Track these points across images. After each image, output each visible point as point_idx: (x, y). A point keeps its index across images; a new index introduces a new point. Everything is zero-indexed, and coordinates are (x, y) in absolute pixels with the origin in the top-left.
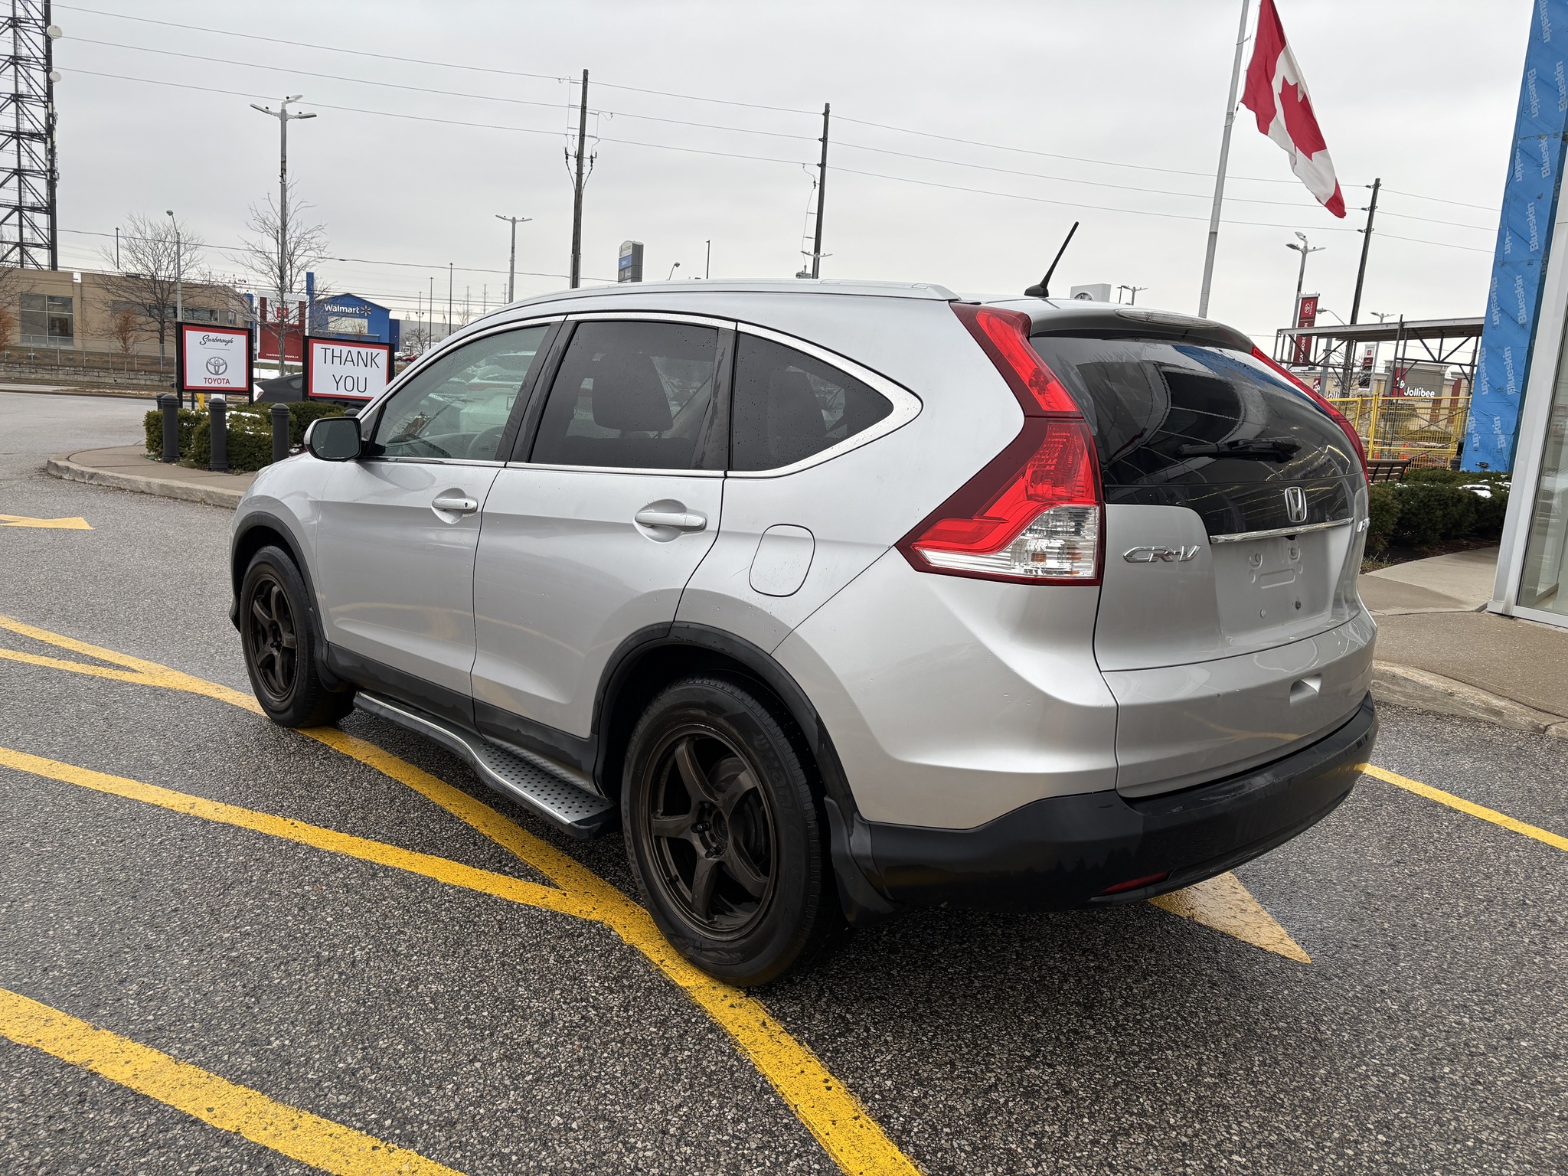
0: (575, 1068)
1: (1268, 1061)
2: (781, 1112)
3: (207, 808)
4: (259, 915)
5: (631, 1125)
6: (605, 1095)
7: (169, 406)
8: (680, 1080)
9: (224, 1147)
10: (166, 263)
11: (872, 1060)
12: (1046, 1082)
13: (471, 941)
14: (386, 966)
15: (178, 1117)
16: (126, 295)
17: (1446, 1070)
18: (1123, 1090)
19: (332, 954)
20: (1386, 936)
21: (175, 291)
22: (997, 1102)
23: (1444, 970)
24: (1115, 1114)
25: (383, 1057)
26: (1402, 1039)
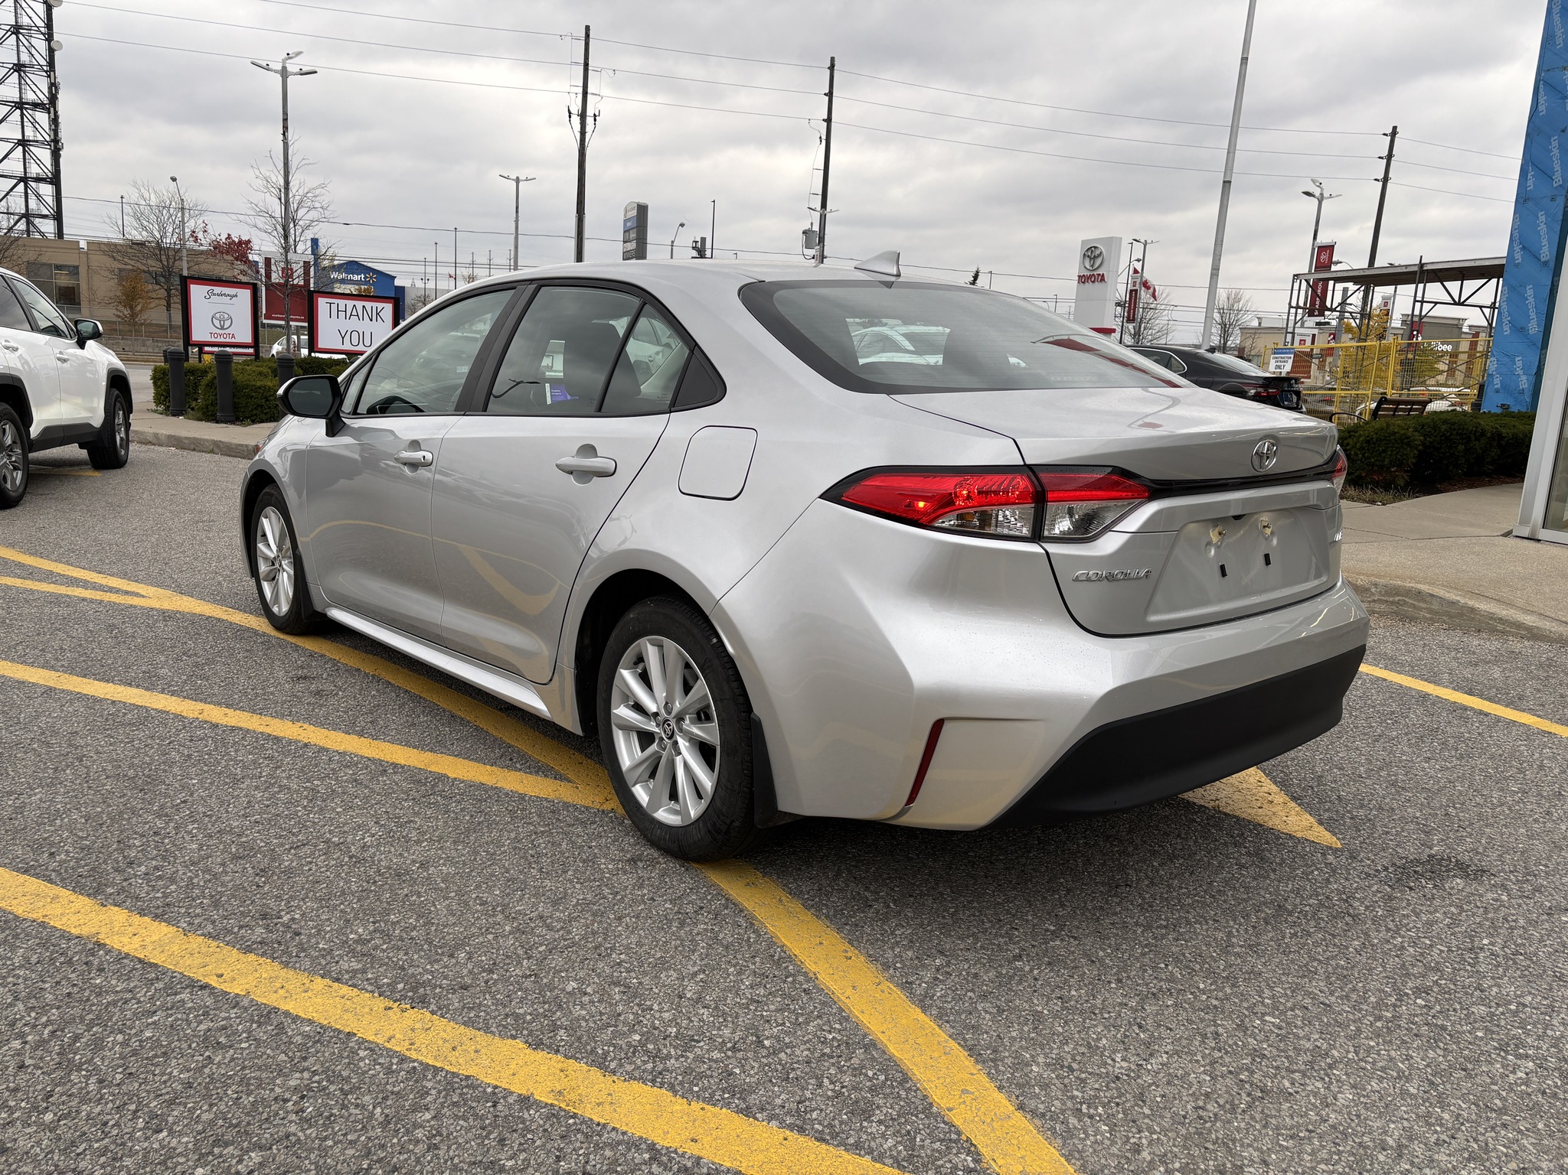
0: (590, 940)
1: (1299, 934)
2: (800, 979)
3: (216, 714)
4: (268, 806)
5: (647, 990)
6: (619, 964)
7: (176, 359)
8: (694, 951)
9: (234, 1007)
10: (171, 230)
11: (892, 933)
12: (1073, 952)
13: (482, 829)
14: (397, 851)
15: (186, 983)
16: (132, 263)
17: (1485, 941)
18: (1151, 959)
19: (341, 841)
20: (1418, 824)
21: (180, 259)
22: (1022, 970)
23: (1477, 852)
24: (1143, 980)
25: (394, 930)
26: (1437, 915)
